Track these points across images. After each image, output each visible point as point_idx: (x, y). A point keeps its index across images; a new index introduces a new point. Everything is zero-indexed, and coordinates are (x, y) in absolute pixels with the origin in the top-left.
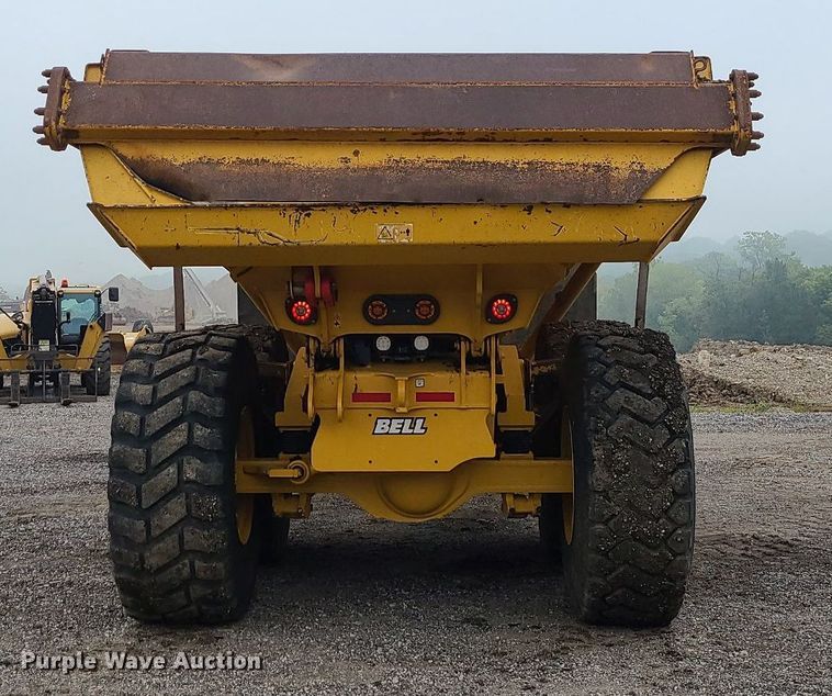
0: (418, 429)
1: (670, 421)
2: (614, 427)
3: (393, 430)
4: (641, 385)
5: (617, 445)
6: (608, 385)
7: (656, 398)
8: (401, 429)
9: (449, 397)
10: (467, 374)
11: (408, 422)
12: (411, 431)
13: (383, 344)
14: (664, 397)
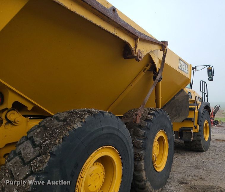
1: (33, 163)
2: (10, 163)
4: (38, 139)
6: (27, 138)
7: (37, 148)
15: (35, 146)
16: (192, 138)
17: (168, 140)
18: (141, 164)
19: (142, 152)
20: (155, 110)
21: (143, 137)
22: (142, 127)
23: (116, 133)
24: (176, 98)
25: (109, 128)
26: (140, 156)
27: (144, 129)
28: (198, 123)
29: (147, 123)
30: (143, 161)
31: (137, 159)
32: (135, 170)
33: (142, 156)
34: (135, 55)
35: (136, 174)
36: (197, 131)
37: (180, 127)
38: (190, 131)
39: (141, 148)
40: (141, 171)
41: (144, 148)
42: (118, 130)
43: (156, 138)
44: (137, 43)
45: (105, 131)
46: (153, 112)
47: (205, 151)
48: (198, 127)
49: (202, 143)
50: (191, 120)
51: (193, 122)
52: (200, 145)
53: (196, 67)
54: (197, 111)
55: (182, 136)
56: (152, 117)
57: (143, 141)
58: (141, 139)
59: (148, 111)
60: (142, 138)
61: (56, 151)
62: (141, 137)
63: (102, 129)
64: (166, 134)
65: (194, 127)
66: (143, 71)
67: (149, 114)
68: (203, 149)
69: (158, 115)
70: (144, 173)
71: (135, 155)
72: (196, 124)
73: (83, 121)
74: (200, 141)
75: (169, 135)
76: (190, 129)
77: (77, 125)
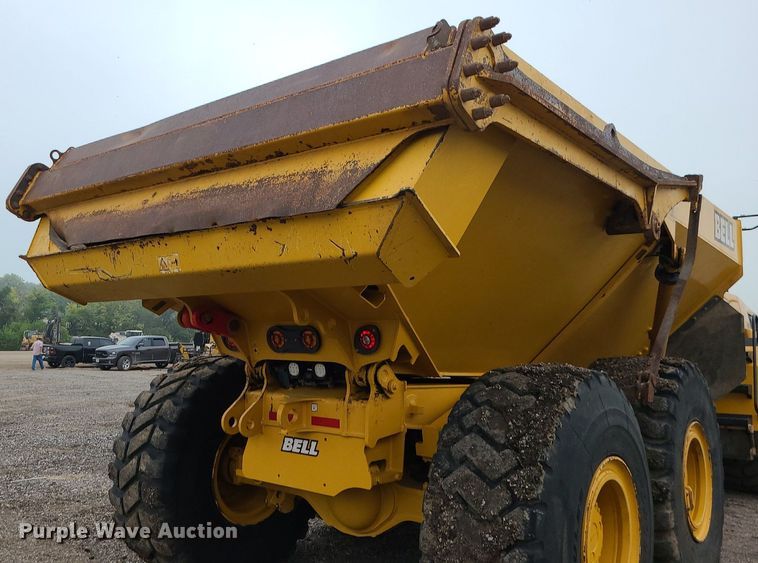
0: (312, 452)
1: (513, 482)
2: (450, 479)
3: (295, 450)
4: (496, 432)
5: (447, 501)
6: (462, 428)
7: (507, 451)
8: (301, 449)
9: (335, 423)
10: (350, 402)
11: (306, 443)
12: (307, 452)
13: (294, 370)
14: (517, 450)
15: (498, 447)
16: (753, 451)
17: (709, 451)
18: (667, 514)
19: (665, 480)
20: (675, 366)
21: (663, 439)
22: (654, 411)
23: (625, 425)
24: (697, 325)
25: (614, 412)
26: (661, 490)
27: (660, 418)
29: (665, 400)
30: (669, 504)
33: (668, 491)
34: (648, 227)
38: (745, 426)
39: (661, 469)
40: (668, 531)
42: (627, 419)
43: (687, 446)
44: (652, 197)
45: (611, 420)
46: (671, 370)
51: (751, 397)
56: (675, 385)
57: (665, 451)
58: (658, 446)
60: (660, 442)
61: (551, 459)
62: (657, 439)
63: (605, 415)
64: (705, 433)
65: (755, 415)
66: (638, 258)
67: (663, 377)
69: (688, 380)
70: (674, 540)
73: (575, 393)
75: (710, 437)
76: (744, 421)
77: (569, 405)
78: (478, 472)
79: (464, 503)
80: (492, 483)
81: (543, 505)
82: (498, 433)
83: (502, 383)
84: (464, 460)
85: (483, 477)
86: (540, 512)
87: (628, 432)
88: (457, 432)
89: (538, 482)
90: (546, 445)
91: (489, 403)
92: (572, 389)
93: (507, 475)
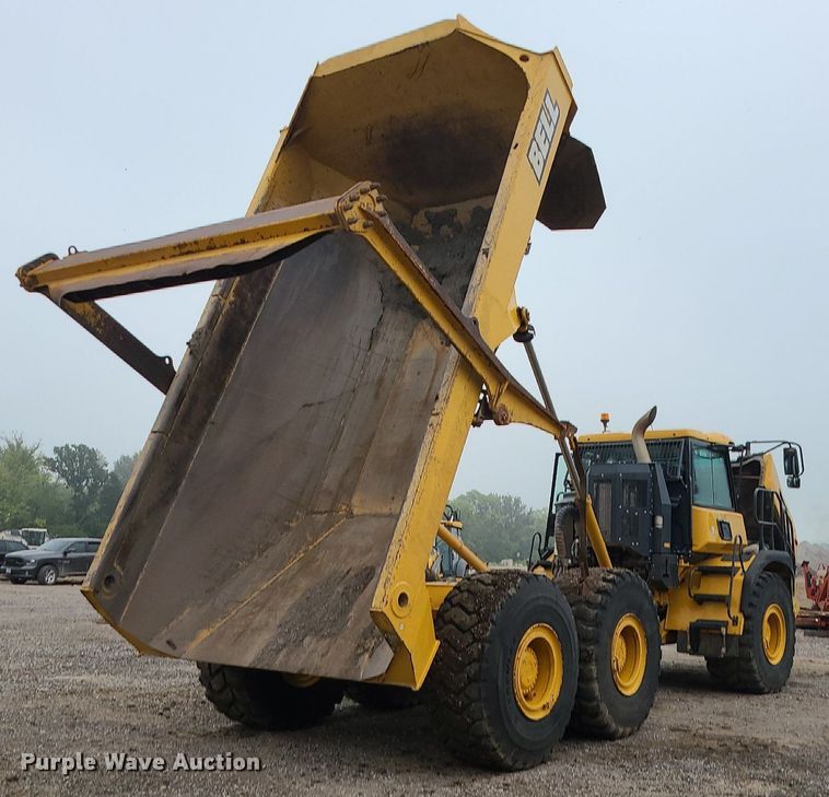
1: (475, 630)
7: (473, 615)
14: (479, 614)
15: (469, 613)
16: (724, 650)
18: (591, 669)
19: (592, 647)
20: (616, 573)
21: (593, 622)
22: (592, 604)
23: (554, 606)
25: (546, 598)
26: (588, 653)
27: (595, 608)
28: (741, 610)
29: (600, 596)
30: (595, 663)
31: (585, 659)
32: (580, 679)
33: (592, 654)
35: (582, 686)
36: (739, 630)
37: (694, 620)
38: (717, 632)
39: (590, 641)
40: (590, 680)
41: (596, 641)
42: (557, 603)
43: (619, 629)
45: (542, 602)
47: (767, 690)
48: (741, 620)
49: (756, 667)
50: (723, 600)
51: (728, 605)
52: (751, 671)
53: (748, 444)
54: (739, 577)
55: (698, 646)
56: (610, 587)
57: (595, 629)
58: (590, 626)
59: (602, 575)
60: (591, 623)
61: (496, 619)
63: (538, 598)
64: (642, 624)
65: (731, 622)
67: (604, 580)
68: (761, 684)
69: (623, 583)
70: (596, 685)
71: (581, 651)
72: (735, 612)
73: (517, 585)
74: (750, 660)
76: (717, 625)
77: (512, 591)
78: (457, 627)
79: (449, 643)
80: (464, 632)
81: (490, 642)
82: (470, 606)
83: (478, 580)
84: (452, 622)
85: (461, 630)
86: (487, 645)
87: (556, 611)
88: (449, 606)
89: (487, 629)
90: (494, 611)
91: (468, 591)
92: (515, 583)
93: (473, 627)
